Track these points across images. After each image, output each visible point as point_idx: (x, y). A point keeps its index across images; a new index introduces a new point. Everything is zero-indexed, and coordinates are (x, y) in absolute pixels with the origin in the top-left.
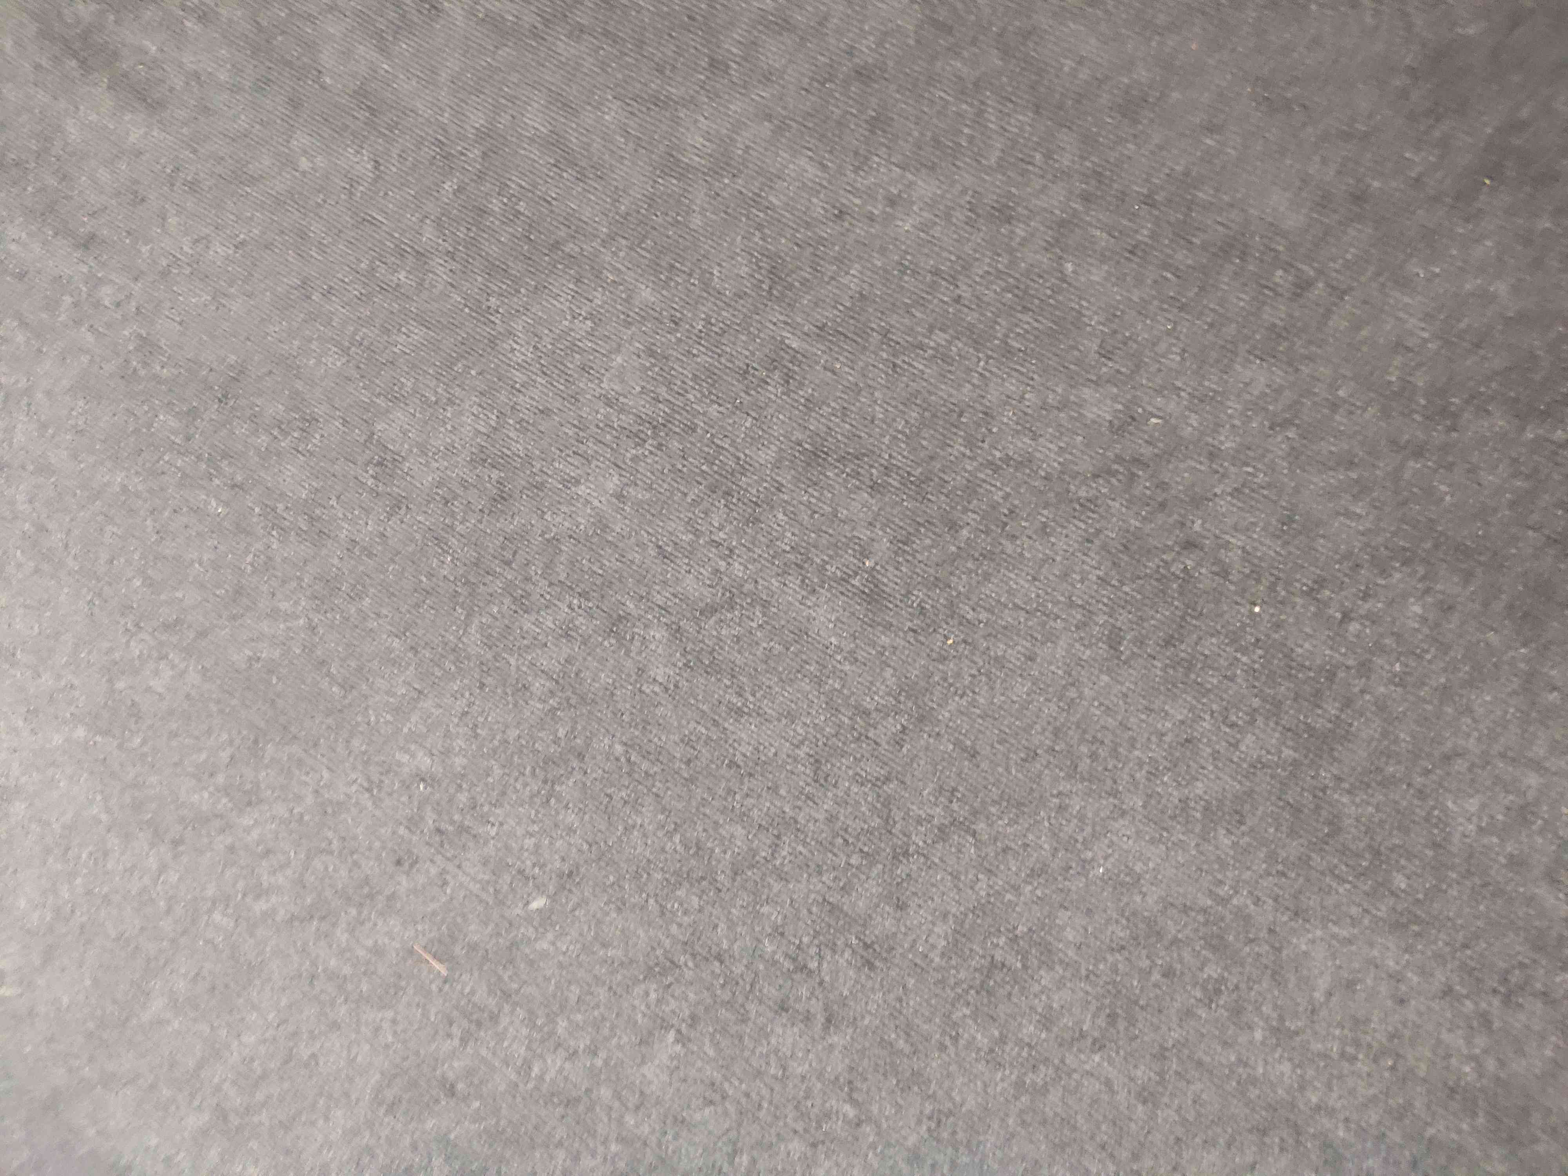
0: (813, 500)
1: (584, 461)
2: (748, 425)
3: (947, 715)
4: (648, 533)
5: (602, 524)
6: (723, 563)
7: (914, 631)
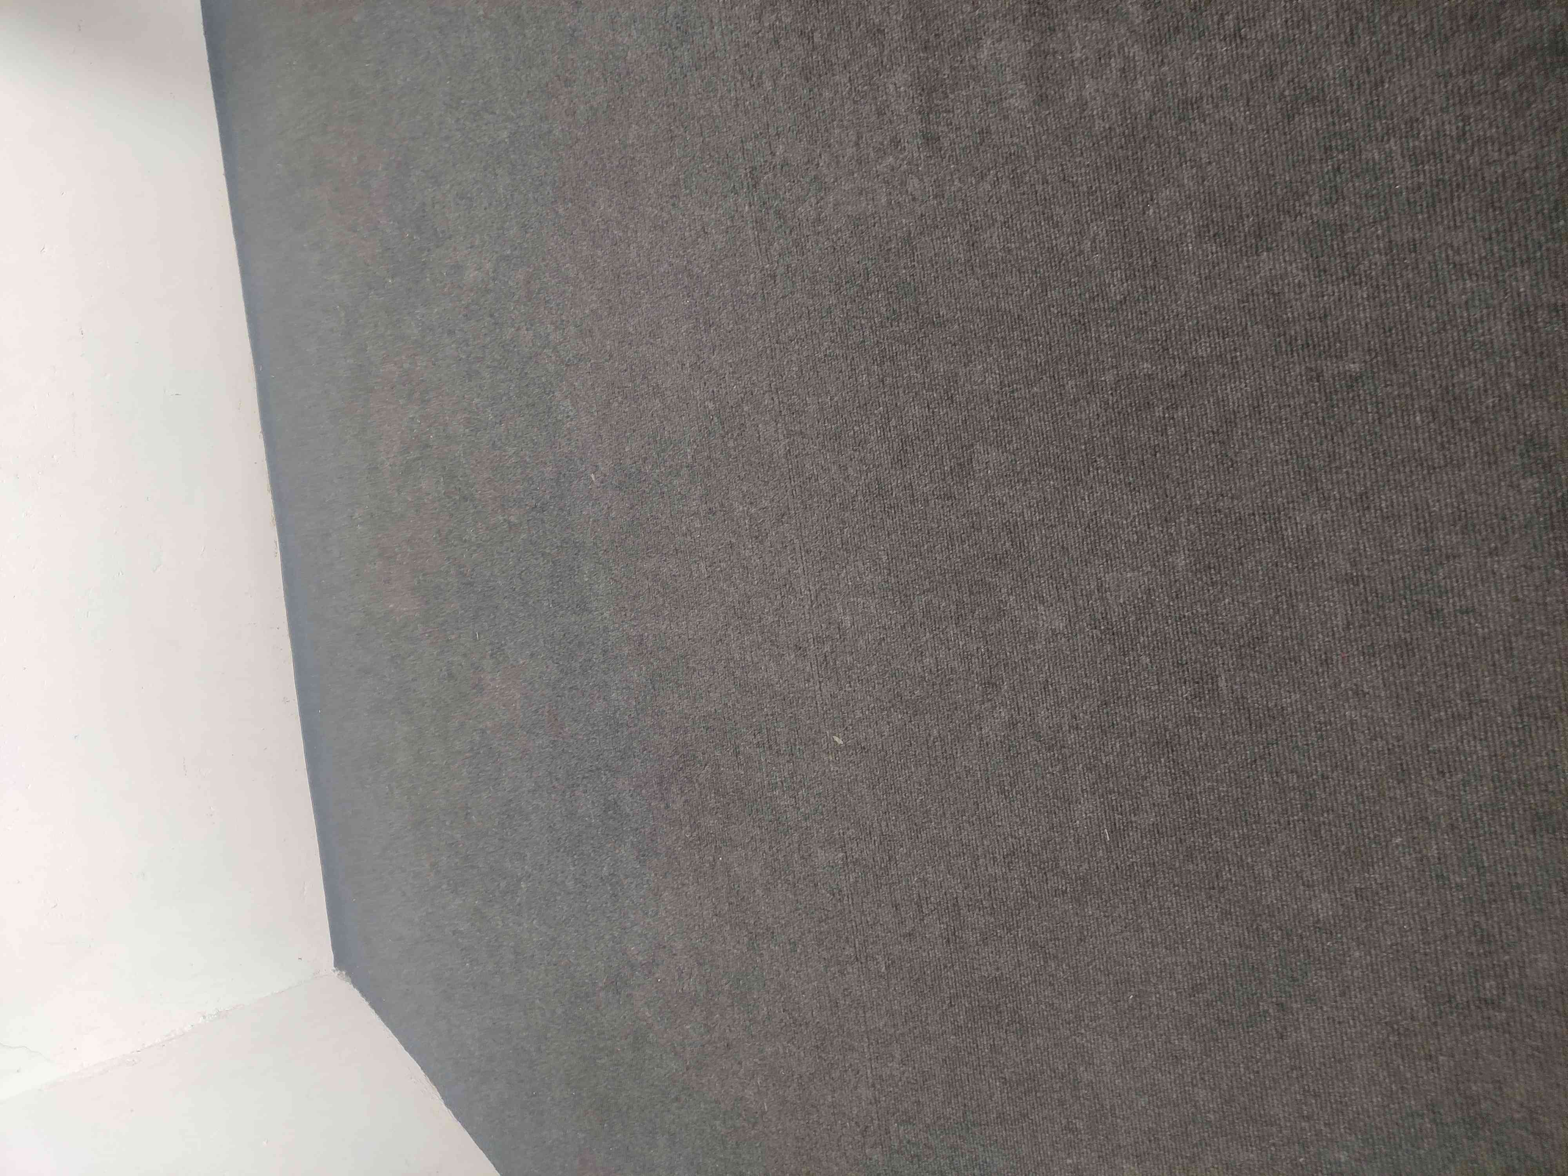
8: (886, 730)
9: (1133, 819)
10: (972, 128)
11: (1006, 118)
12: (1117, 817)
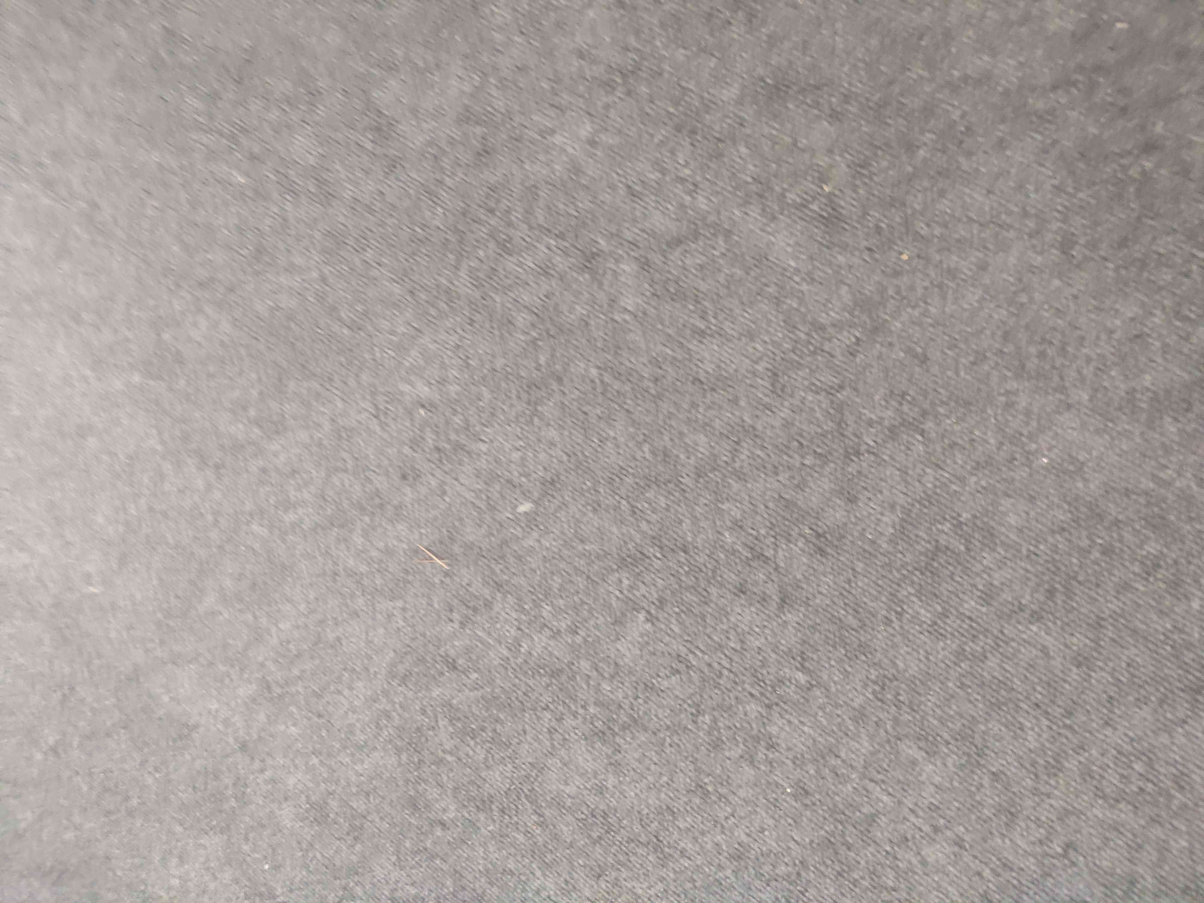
0: (774, 132)
1: (558, 112)
2: (712, 65)
3: (899, 325)
4: (618, 174)
5: (577, 169)
6: (688, 198)
7: (869, 249)
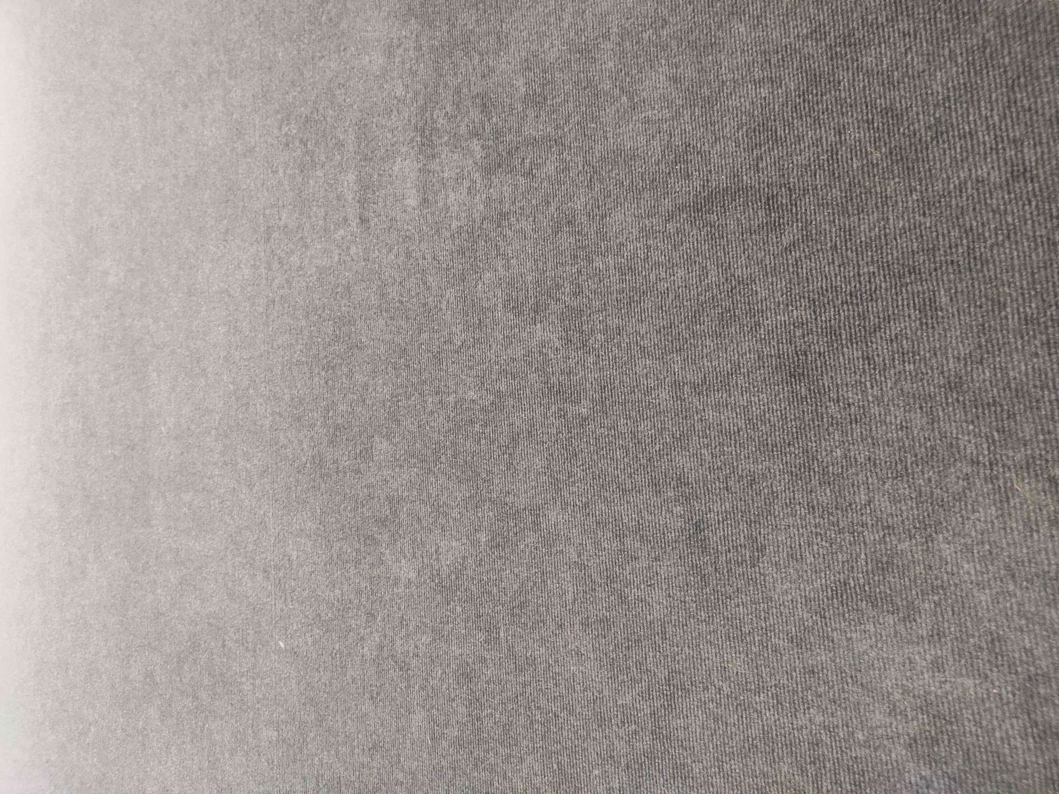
8: (310, 641)
9: (445, 732)
10: (387, 217)
11: (405, 211)
12: (436, 728)
